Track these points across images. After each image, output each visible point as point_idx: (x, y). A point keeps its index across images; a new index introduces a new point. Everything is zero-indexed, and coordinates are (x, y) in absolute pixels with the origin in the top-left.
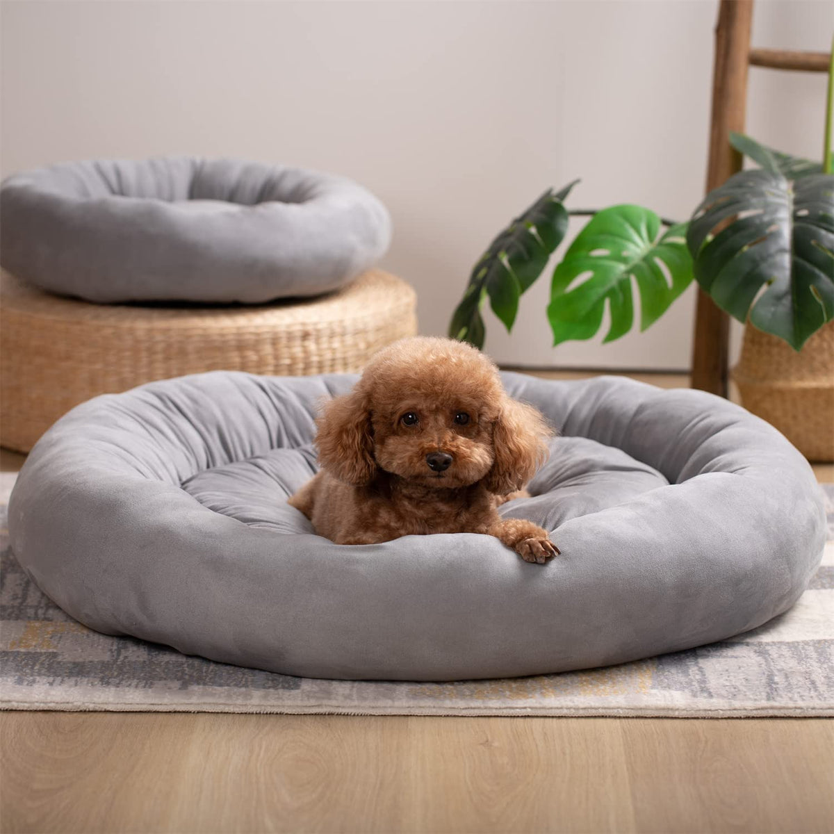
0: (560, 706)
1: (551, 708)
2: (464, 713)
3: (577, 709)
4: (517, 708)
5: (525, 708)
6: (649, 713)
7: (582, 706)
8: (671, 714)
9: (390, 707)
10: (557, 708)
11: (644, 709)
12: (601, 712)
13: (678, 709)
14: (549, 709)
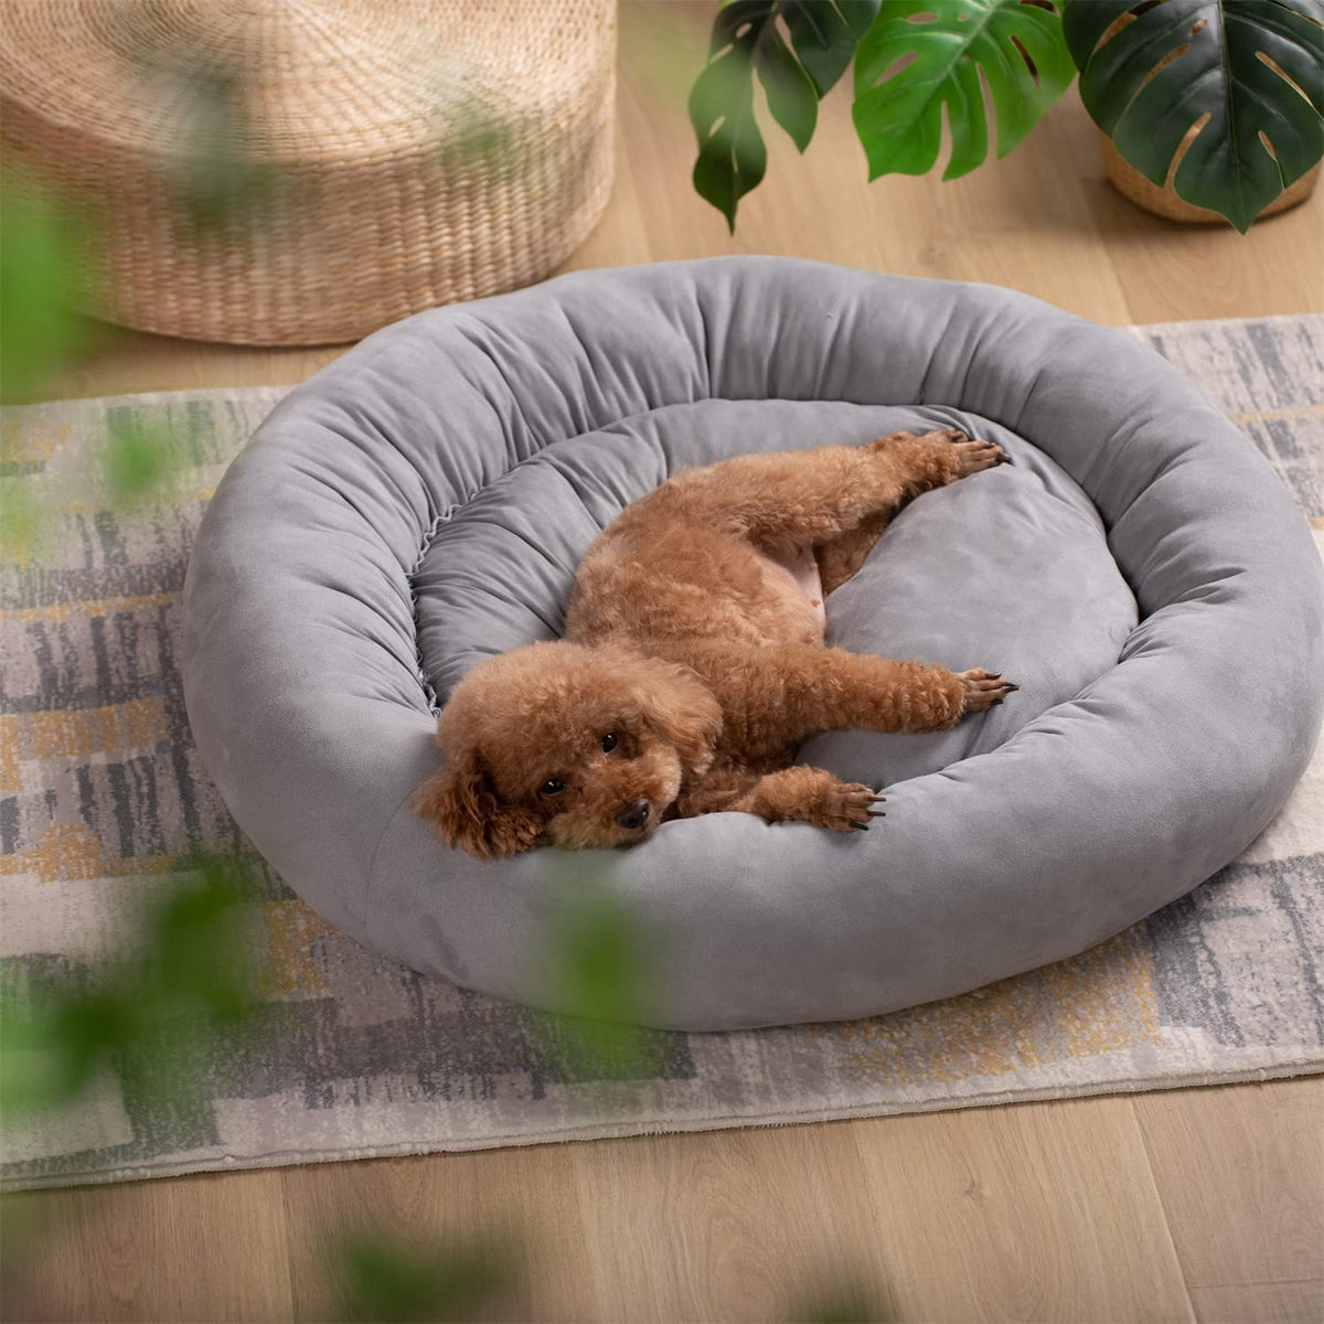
0: (1050, 1085)
1: (1040, 1089)
2: (926, 1108)
3: (1074, 1088)
4: (994, 1094)
5: (1005, 1092)
6: (1169, 1084)
7: (1079, 1083)
8: (1197, 1082)
9: (826, 1110)
10: (1048, 1088)
11: (1161, 1078)
12: (1106, 1088)
13: (1206, 1074)
14: (1037, 1091)
